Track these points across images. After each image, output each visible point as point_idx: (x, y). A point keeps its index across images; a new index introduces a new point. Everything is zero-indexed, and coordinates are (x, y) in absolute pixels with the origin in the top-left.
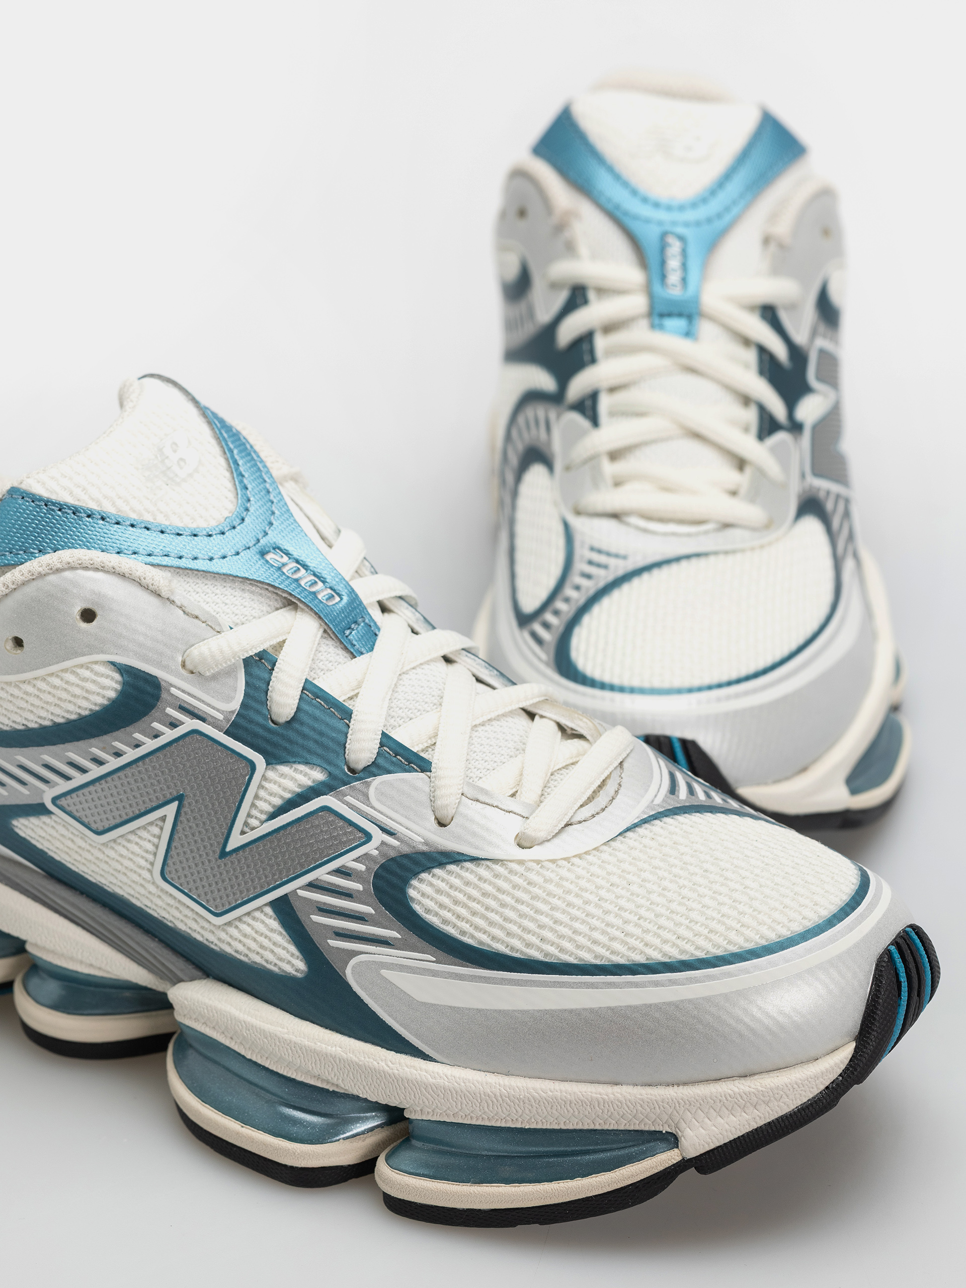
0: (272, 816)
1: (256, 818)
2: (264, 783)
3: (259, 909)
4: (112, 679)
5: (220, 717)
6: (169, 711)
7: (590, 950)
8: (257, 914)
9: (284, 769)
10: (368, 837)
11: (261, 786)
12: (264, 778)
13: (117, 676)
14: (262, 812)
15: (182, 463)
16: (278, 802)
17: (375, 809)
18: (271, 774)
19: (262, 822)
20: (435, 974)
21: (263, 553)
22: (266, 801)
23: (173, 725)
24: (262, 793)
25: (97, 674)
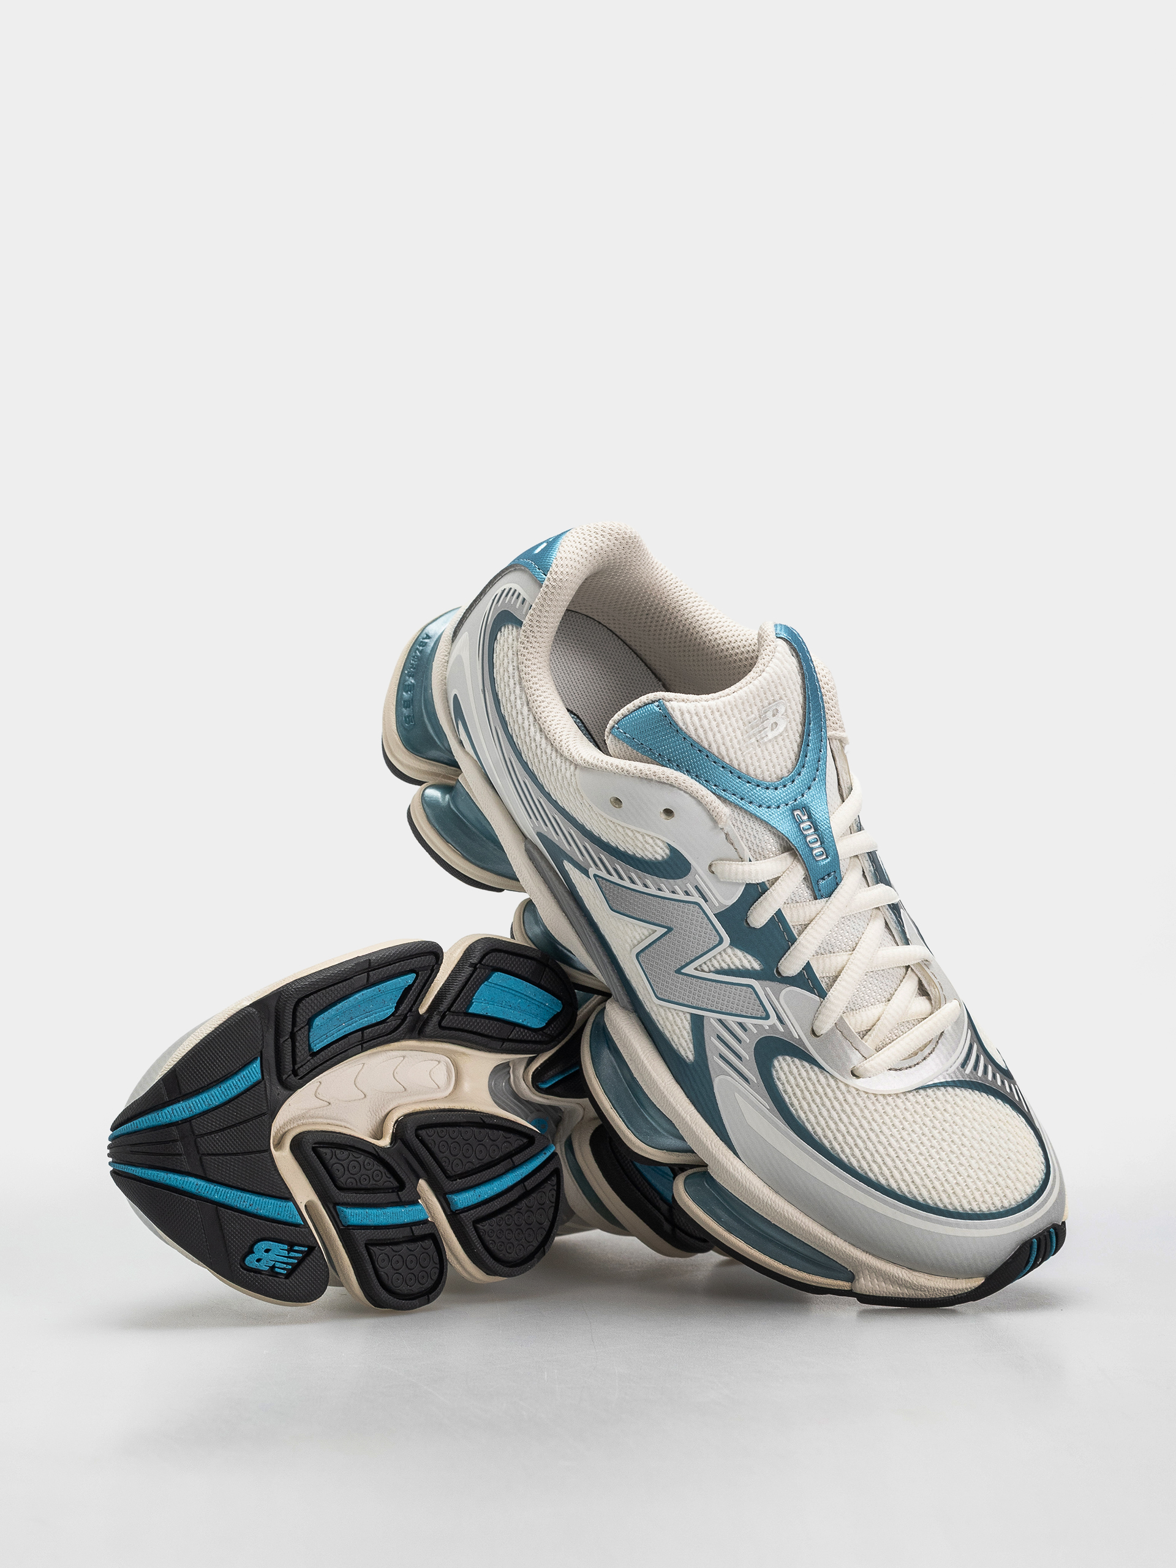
0: (718, 972)
1: (708, 966)
2: (723, 953)
3: (684, 1013)
4: (664, 851)
5: (717, 905)
6: (689, 885)
7: (858, 1161)
8: (681, 1014)
9: (739, 953)
10: (767, 1017)
11: (720, 953)
12: (724, 950)
13: (668, 852)
14: (713, 965)
15: (774, 726)
16: (725, 967)
17: (780, 1004)
18: (729, 951)
19: (710, 971)
20: (764, 1116)
21: (793, 810)
22: (718, 962)
23: (687, 893)
24: (718, 957)
25: (656, 844)
